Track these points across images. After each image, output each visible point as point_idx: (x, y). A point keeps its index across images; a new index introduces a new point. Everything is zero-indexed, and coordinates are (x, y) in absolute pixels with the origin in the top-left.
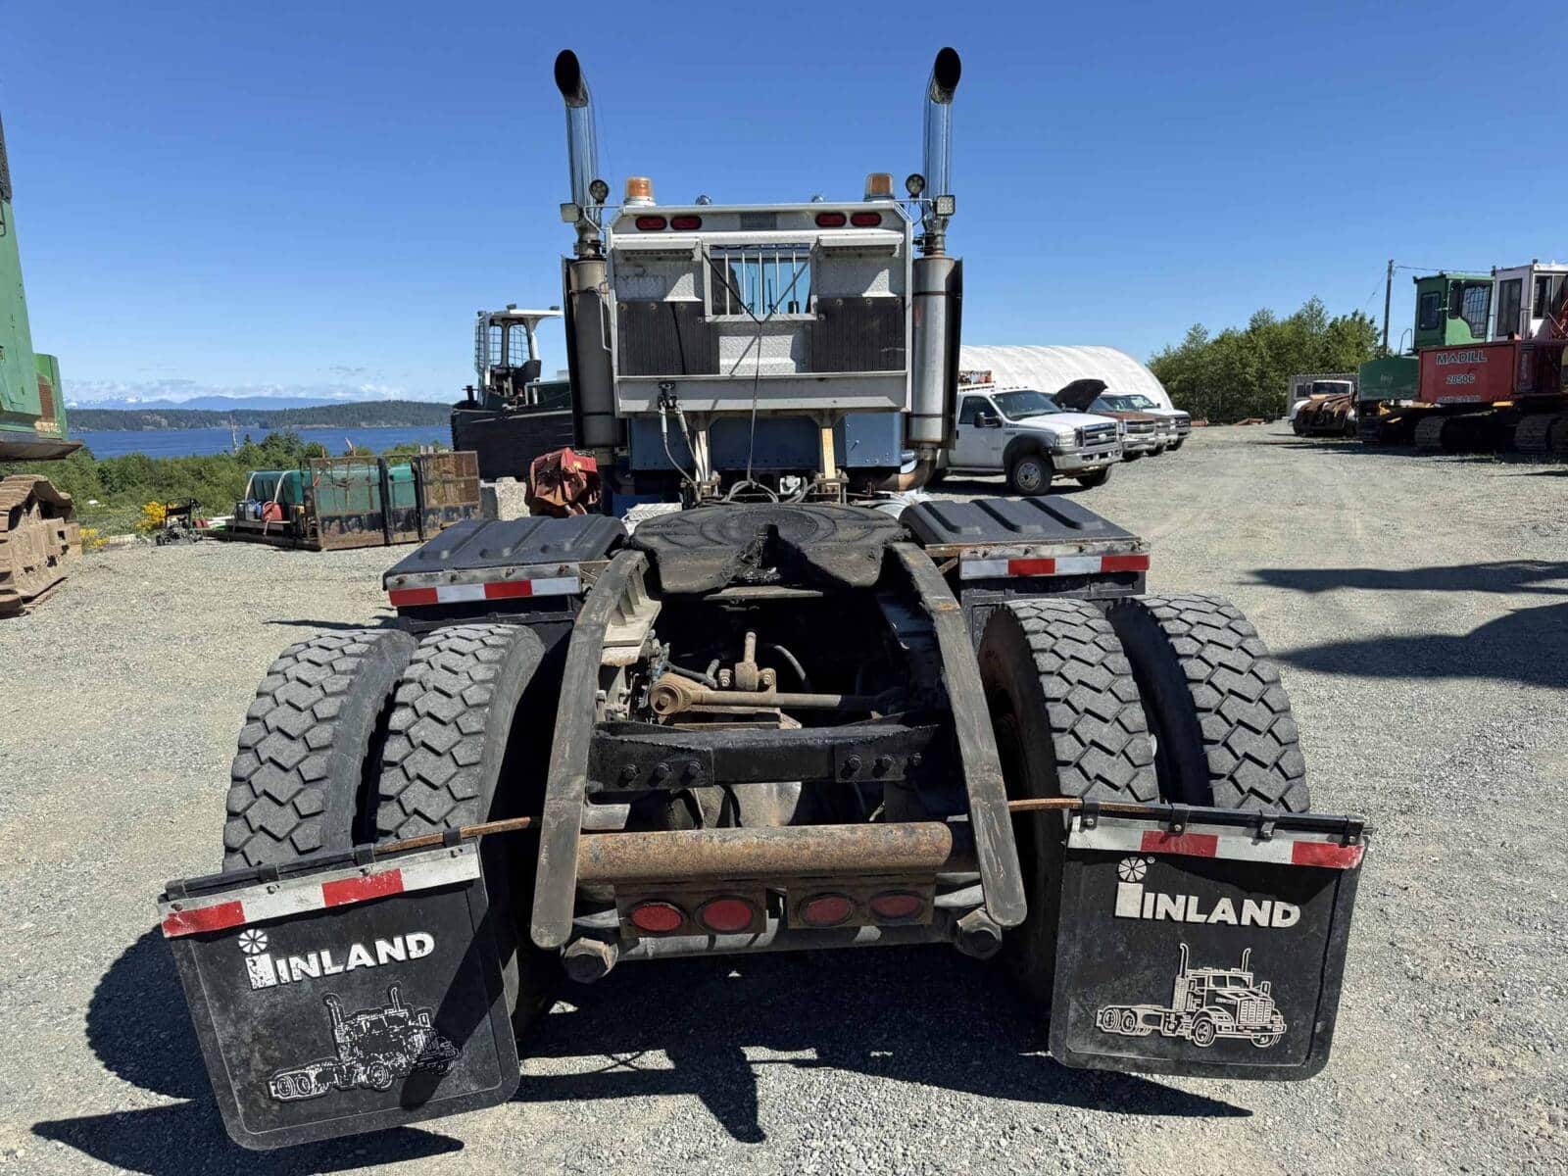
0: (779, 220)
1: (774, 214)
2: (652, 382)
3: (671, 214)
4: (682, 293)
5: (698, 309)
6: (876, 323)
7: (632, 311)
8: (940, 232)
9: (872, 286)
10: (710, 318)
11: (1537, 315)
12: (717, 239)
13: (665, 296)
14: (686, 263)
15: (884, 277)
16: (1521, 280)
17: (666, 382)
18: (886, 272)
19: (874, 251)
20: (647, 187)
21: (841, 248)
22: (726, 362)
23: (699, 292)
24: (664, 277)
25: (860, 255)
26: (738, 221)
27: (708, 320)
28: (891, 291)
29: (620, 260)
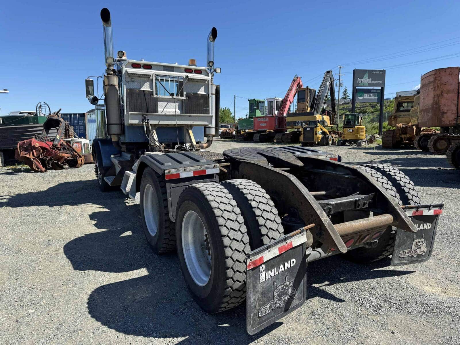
0: (175, 69)
1: (173, 67)
2: (140, 114)
3: (143, 64)
4: (146, 87)
5: (151, 93)
6: (202, 101)
7: (131, 93)
9: (200, 90)
10: (155, 96)
11: (276, 110)
12: (157, 73)
13: (141, 88)
14: (147, 79)
16: (273, 101)
17: (145, 115)
18: (204, 87)
19: (201, 81)
21: (193, 79)
22: (160, 110)
23: (151, 87)
24: (140, 83)
25: (197, 82)
26: (163, 68)
28: (205, 92)
29: (127, 77)
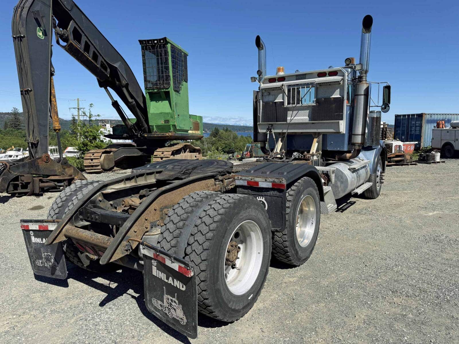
0: (307, 76)
1: (305, 74)
3: (277, 77)
4: (279, 99)
5: (282, 103)
6: (334, 106)
7: (266, 105)
8: (364, 75)
9: (334, 94)
12: (288, 83)
13: (274, 100)
14: (280, 91)
15: (338, 91)
17: (270, 124)
20: (283, 69)
22: (289, 118)
23: (283, 99)
24: (275, 95)
25: (330, 85)
26: (295, 77)
27: (285, 106)
28: (340, 95)
29: (264, 91)
